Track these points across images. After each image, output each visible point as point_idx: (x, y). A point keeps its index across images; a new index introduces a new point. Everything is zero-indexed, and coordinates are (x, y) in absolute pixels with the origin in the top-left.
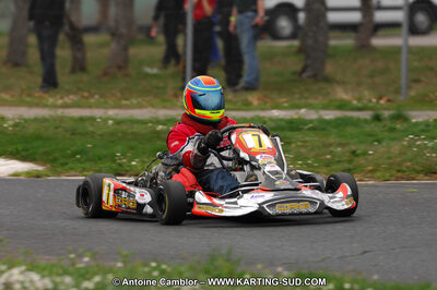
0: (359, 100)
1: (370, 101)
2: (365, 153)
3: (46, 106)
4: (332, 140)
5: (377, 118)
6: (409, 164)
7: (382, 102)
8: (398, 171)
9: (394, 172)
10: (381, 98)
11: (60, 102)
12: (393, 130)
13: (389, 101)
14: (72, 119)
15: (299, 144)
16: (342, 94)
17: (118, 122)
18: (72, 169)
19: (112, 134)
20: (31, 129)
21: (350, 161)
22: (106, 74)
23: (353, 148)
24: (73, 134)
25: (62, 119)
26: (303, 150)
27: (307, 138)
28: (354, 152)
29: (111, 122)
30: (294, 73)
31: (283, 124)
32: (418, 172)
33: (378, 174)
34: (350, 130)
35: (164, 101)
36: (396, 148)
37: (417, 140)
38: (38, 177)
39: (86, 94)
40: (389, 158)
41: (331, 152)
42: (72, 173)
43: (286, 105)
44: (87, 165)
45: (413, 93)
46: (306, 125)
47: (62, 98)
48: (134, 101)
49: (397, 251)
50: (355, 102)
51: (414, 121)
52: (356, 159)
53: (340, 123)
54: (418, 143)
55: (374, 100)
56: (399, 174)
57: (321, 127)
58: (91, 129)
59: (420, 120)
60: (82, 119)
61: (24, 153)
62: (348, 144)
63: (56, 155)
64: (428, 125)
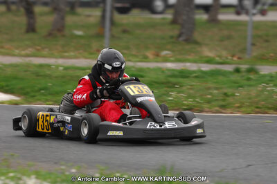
0: (220, 57)
1: (227, 58)
2: (233, 95)
3: (14, 55)
4: (210, 85)
5: (237, 71)
6: (263, 103)
7: (235, 59)
8: (257, 108)
9: (253, 108)
10: (233, 56)
11: (23, 53)
12: (249, 79)
13: (239, 58)
14: (35, 66)
15: (189, 87)
16: (208, 53)
17: (66, 69)
18: (39, 100)
19: (63, 77)
20: (9, 72)
21: (224, 100)
22: (50, 34)
23: (225, 91)
24: (38, 76)
25: (28, 65)
26: (191, 91)
27: (193, 83)
28: (226, 94)
29: (61, 68)
30: (172, 37)
31: (176, 73)
32: (270, 109)
33: (243, 109)
34: (221, 78)
35: (91, 54)
36: (254, 91)
37: (267, 87)
38: (16, 104)
39: (39, 48)
40: (250, 99)
41: (211, 94)
42: (39, 102)
43: (172, 59)
44: (49, 97)
45: (255, 54)
46: (191, 74)
47: (24, 50)
48: (72, 54)
49: (270, 165)
50: (217, 59)
51: (262, 73)
52: (228, 98)
53: (213, 74)
54: (268, 89)
55: (230, 58)
56: (257, 110)
57: (202, 76)
58: (48, 72)
59: (266, 73)
60: (41, 66)
61: (7, 88)
62: (221, 88)
63: (28, 90)
64: (272, 77)
